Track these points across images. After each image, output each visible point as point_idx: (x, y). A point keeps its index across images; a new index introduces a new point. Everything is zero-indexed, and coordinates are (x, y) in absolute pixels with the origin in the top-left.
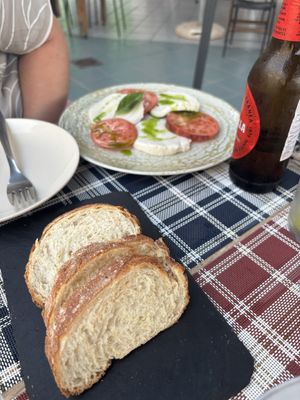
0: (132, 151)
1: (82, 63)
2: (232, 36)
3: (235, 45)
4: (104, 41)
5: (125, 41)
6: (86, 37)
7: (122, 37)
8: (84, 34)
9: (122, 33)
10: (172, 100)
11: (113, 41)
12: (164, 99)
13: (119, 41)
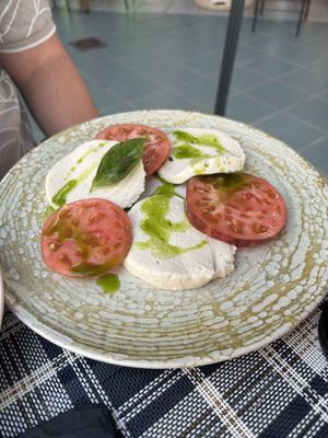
0: (122, 278)
1: (82, 45)
2: (263, 5)
3: (267, 16)
4: (109, 16)
5: (134, 14)
6: (87, 12)
7: (131, 11)
8: (84, 8)
9: (130, 5)
10: (196, 146)
11: (120, 15)
12: (181, 143)
13: (127, 15)
